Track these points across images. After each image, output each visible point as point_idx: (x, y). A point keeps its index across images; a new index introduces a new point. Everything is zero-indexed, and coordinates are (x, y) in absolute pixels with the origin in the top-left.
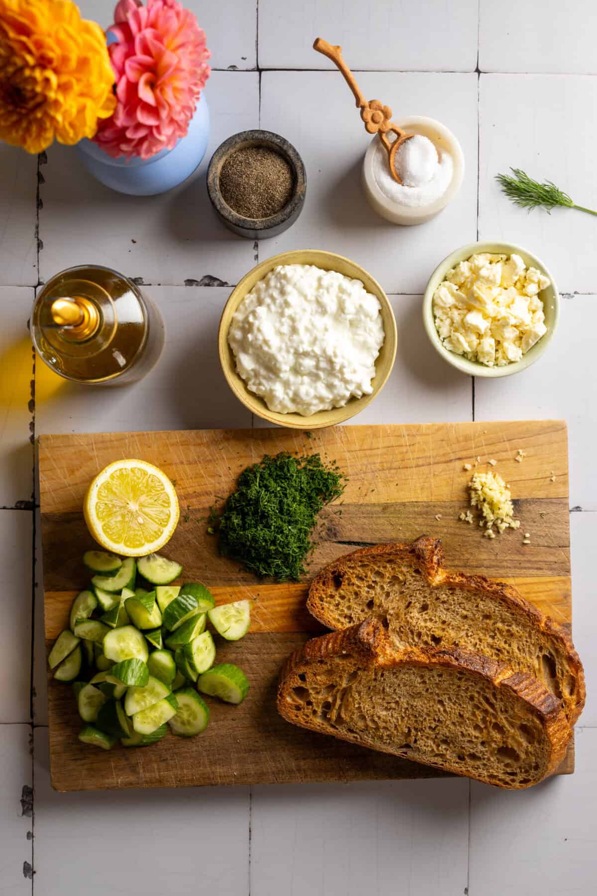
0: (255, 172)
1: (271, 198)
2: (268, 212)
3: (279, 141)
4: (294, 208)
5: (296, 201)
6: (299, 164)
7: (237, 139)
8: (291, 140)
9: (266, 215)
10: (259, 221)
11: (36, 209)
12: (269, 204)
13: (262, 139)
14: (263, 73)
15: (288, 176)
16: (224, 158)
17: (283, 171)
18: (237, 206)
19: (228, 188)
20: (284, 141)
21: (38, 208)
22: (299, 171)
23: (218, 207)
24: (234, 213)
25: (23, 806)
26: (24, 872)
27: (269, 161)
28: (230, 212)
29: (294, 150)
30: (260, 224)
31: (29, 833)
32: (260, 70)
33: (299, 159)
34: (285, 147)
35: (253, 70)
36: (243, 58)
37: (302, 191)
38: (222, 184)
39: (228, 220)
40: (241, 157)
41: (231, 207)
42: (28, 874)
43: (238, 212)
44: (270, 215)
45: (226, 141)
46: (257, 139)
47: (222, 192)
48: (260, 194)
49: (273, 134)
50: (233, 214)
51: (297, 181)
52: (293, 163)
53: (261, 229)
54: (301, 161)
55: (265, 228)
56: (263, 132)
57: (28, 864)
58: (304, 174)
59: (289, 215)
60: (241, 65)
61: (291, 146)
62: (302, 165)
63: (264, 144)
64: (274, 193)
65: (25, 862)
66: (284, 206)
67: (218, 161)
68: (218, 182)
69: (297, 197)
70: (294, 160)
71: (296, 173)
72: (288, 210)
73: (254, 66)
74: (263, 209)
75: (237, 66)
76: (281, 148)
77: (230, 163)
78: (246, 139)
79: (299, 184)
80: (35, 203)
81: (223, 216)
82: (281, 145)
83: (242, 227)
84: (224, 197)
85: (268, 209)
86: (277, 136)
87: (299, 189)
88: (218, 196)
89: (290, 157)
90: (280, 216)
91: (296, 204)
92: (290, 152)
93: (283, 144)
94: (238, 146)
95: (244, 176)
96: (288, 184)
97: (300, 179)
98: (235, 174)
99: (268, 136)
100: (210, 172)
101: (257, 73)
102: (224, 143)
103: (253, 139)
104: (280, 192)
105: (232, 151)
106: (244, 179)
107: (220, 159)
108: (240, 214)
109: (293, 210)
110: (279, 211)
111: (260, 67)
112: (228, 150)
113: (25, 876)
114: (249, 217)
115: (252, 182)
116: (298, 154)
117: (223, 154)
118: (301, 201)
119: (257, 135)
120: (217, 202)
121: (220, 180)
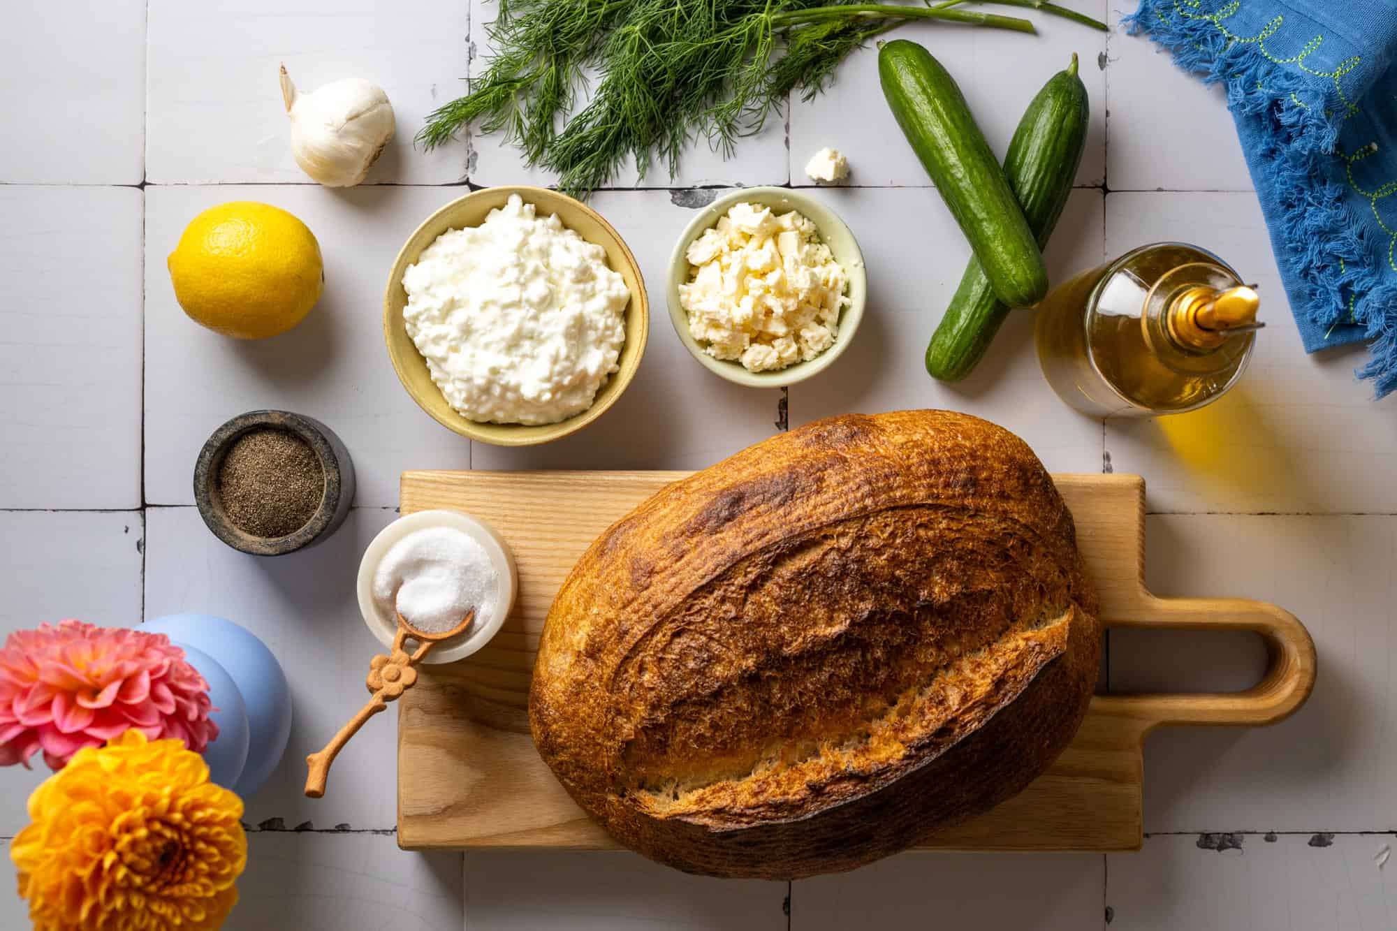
0: (256, 486)
1: (291, 460)
2: (313, 464)
3: (207, 453)
4: (305, 426)
5: (295, 424)
6: (240, 423)
7: (209, 514)
8: (207, 436)
9: (318, 467)
10: (328, 476)
11: (351, 833)
12: (301, 463)
13: (207, 479)
14: (147, 502)
15: (258, 438)
16: (239, 532)
17: (252, 445)
18: (307, 510)
19: (281, 524)
20: (208, 446)
21: (348, 831)
22: (251, 422)
23: (310, 537)
24: (317, 513)
25: (1227, 847)
26: (1325, 846)
27: (238, 466)
28: (316, 518)
29: (221, 430)
30: (332, 474)
31: (1267, 839)
32: (144, 506)
33: (232, 423)
34: (217, 444)
35: (144, 517)
36: (126, 531)
37: (281, 416)
38: (277, 534)
39: (327, 522)
40: (235, 508)
41: (309, 518)
42: (1327, 839)
43: (315, 508)
44: (318, 460)
45: (211, 529)
46: (206, 486)
47: (287, 534)
48: (287, 477)
49: (199, 462)
50: (318, 515)
51: (266, 423)
52: (240, 431)
53: (339, 473)
54: (236, 419)
55: (337, 467)
56: (196, 477)
57: (1313, 839)
58: (254, 414)
59: (316, 432)
60: (136, 535)
61: (215, 435)
62: (241, 417)
63: (214, 475)
64: (284, 456)
65: (1310, 844)
66: (304, 442)
67: (242, 540)
68: (273, 540)
69: (288, 423)
70: (233, 430)
71: (254, 425)
72: (308, 435)
73: (137, 515)
74: (309, 471)
75: (138, 539)
76: (219, 449)
77: (244, 524)
78: (209, 502)
79: (269, 421)
80: (341, 835)
81: (323, 530)
82: (214, 450)
83: (337, 499)
84: (295, 529)
85: (309, 463)
86: (201, 457)
87: (277, 420)
88: (293, 539)
89: (230, 436)
90: (318, 445)
91: (299, 424)
92: (224, 436)
93: (213, 446)
94: (219, 513)
95: (262, 501)
96: (271, 437)
97: (263, 419)
98: (260, 514)
99: (202, 470)
100: (259, 552)
101: (148, 510)
102: (215, 534)
103: (208, 492)
104: (281, 448)
105: (226, 521)
106: (267, 501)
107: (237, 537)
108: (318, 504)
109: (308, 427)
110: (310, 449)
111: (139, 505)
112: (225, 527)
113: (1330, 844)
114: (322, 491)
115: (271, 489)
116: (226, 425)
117: (231, 533)
118: (294, 416)
119: (201, 487)
120: (301, 540)
121: (270, 536)
